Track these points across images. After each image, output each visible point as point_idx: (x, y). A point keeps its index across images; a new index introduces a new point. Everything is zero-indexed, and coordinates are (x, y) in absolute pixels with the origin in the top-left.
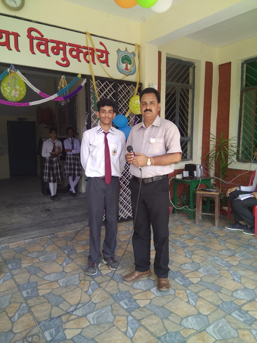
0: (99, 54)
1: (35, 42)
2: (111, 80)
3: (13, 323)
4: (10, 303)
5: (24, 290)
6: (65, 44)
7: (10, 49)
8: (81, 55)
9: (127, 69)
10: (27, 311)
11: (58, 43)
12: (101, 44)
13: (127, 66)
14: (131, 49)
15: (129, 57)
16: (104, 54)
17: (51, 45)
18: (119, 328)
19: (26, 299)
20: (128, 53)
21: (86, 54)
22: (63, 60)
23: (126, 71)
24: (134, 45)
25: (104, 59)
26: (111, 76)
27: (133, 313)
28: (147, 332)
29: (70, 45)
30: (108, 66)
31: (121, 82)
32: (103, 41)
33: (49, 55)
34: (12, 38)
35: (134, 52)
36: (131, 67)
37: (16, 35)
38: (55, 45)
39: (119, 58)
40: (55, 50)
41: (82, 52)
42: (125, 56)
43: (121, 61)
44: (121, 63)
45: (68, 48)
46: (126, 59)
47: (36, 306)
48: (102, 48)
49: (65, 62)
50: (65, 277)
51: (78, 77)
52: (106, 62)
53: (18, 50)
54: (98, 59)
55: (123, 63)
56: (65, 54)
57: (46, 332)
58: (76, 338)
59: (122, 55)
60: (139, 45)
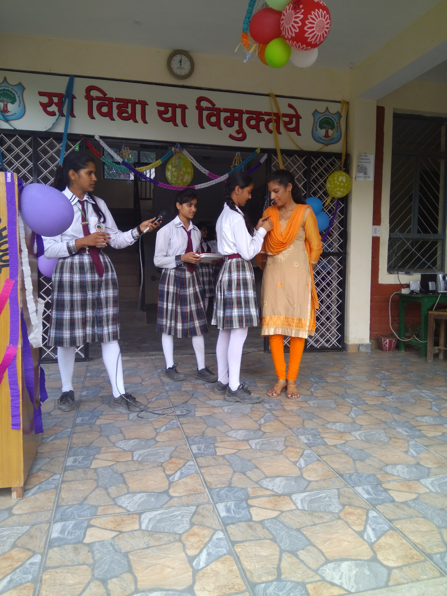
0: (287, 119)
1: (205, 113)
2: (301, 153)
3: (170, 483)
4: (171, 457)
5: (195, 444)
6: (241, 112)
7: (176, 125)
8: (262, 124)
9: (327, 136)
10: (194, 472)
11: (232, 111)
12: (290, 106)
13: (327, 132)
14: (334, 108)
15: (331, 120)
16: (294, 120)
17: (223, 115)
18: (349, 523)
19: (195, 456)
20: (329, 114)
21: (267, 123)
22: (238, 132)
23: (325, 139)
24: (339, 102)
25: (293, 125)
26: (302, 148)
27: (380, 508)
28: (404, 541)
29: (248, 112)
30: (299, 134)
31: (317, 154)
32: (293, 102)
33: (220, 128)
34: (179, 111)
35: (340, 111)
36: (333, 133)
37: (184, 108)
38: (228, 114)
39: (315, 123)
40: (229, 122)
41: (263, 120)
42: (324, 118)
43: (318, 126)
44: (319, 129)
45: (245, 116)
46: (326, 123)
47: (209, 468)
48: (292, 112)
49: (240, 135)
50: (260, 438)
51: (256, 152)
52: (296, 130)
53: (185, 126)
54: (286, 126)
55: (321, 129)
56: (240, 125)
57: (220, 504)
58: (269, 523)
59: (320, 118)
60: (348, 101)
